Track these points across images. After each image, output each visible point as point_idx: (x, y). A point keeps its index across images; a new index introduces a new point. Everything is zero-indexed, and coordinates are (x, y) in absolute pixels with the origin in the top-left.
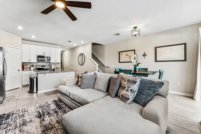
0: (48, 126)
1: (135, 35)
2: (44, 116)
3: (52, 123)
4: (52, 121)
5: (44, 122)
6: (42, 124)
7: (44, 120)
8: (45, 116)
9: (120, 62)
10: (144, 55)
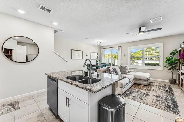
0: (147, 90)
1: (99, 45)
2: (145, 93)
3: (145, 90)
6: (149, 92)
7: (147, 92)
9: (72, 59)
10: (87, 55)
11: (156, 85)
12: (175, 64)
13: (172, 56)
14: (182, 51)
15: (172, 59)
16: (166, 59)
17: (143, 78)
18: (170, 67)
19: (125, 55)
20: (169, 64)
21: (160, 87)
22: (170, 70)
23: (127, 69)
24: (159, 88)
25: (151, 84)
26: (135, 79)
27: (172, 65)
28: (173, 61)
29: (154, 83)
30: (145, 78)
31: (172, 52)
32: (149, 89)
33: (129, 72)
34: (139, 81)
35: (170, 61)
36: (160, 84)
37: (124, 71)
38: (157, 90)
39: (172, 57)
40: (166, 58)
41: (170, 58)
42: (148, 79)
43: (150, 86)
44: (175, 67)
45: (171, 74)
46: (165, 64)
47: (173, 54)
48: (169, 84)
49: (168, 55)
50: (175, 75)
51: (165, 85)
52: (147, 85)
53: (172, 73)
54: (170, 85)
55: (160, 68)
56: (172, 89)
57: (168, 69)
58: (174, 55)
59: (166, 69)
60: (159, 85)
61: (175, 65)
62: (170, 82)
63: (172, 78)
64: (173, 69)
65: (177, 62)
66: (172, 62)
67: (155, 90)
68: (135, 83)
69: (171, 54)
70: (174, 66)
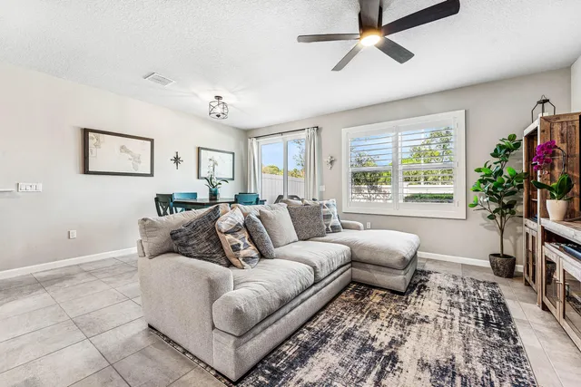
0: (396, 324)
1: (218, 116)
2: (381, 352)
3: (386, 324)
4: (382, 326)
5: (396, 337)
6: (401, 336)
7: (393, 341)
8: (379, 348)
9: (86, 171)
10: (177, 160)
11: (440, 288)
12: (513, 193)
13: (497, 160)
14: (543, 131)
15: (500, 173)
16: (478, 176)
17: (383, 258)
18: (494, 206)
19: (331, 162)
20: (489, 193)
21: (455, 298)
22: (492, 217)
23: (328, 217)
24: (452, 305)
25: (418, 284)
26: (353, 261)
27: (500, 197)
28: (506, 180)
29: (432, 276)
30: (394, 260)
31: (501, 147)
32: (409, 311)
33: (335, 229)
34: (367, 269)
35: (492, 181)
36: (455, 278)
37: (314, 227)
38: (440, 321)
39: (499, 164)
40: (479, 170)
41: (494, 169)
42: (406, 263)
43: (414, 293)
44: (511, 205)
45: (497, 235)
46: (474, 197)
47: (503, 152)
48: (491, 277)
49: (483, 156)
50: (512, 238)
51: (477, 283)
52: (403, 289)
53: (502, 230)
54: (494, 284)
55: (457, 209)
56: (504, 305)
57: (483, 216)
58: (508, 156)
59: (479, 217)
60: (452, 287)
61: (511, 198)
62: (493, 267)
63: (499, 252)
64: (503, 215)
65: (521, 187)
66: (500, 185)
67: (435, 320)
68: (353, 282)
69: (495, 155)
70: (505, 201)
